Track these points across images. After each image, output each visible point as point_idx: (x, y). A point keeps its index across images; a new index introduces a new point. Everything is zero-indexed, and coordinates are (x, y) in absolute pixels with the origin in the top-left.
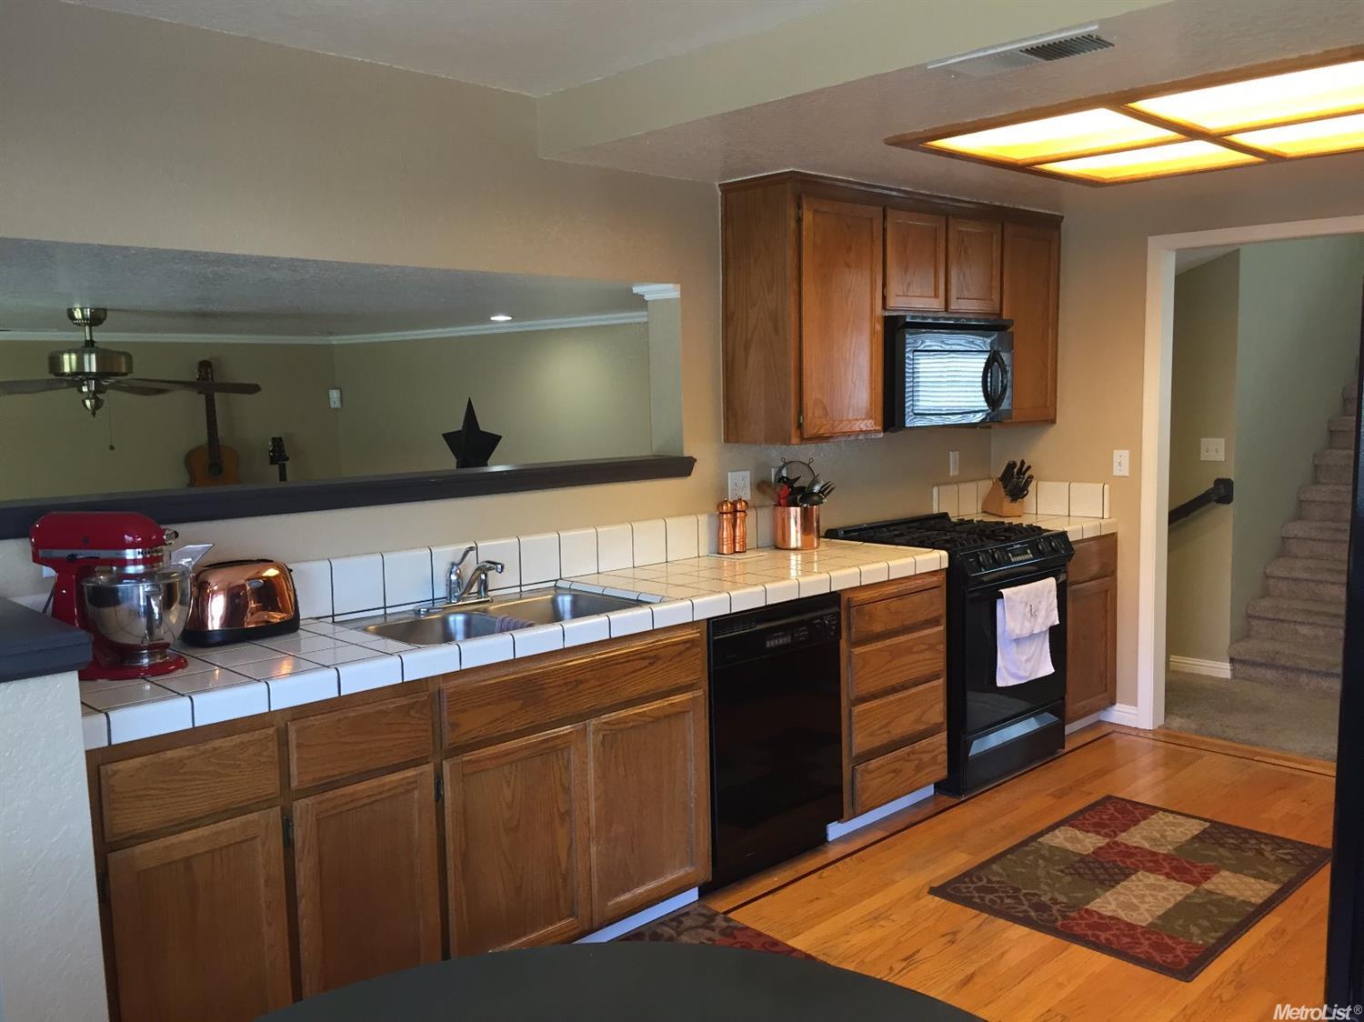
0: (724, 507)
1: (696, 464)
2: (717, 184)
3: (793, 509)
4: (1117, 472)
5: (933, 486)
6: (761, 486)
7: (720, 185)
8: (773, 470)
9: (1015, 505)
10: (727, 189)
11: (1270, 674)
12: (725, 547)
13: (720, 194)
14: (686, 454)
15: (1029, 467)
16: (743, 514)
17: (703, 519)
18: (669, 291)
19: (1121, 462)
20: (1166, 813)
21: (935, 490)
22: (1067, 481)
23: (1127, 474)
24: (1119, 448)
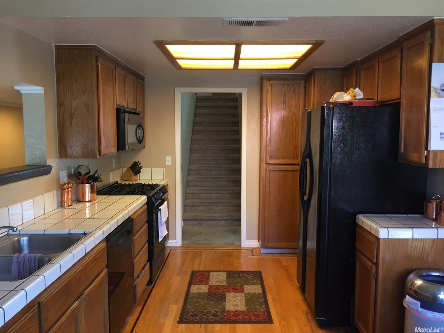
0: (65, 187)
1: (52, 168)
2: (53, 45)
3: (87, 185)
4: (167, 163)
5: (110, 172)
6: (70, 176)
7: (55, 46)
8: (73, 169)
9: (136, 176)
10: (58, 48)
11: (194, 222)
12: (65, 204)
13: (54, 49)
14: (48, 164)
15: (140, 163)
16: (71, 189)
17: (55, 192)
18: (39, 90)
19: (168, 160)
20: (213, 272)
21: (111, 173)
22: (150, 168)
23: (170, 164)
24: (168, 156)
